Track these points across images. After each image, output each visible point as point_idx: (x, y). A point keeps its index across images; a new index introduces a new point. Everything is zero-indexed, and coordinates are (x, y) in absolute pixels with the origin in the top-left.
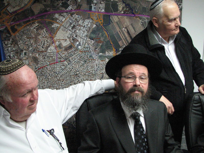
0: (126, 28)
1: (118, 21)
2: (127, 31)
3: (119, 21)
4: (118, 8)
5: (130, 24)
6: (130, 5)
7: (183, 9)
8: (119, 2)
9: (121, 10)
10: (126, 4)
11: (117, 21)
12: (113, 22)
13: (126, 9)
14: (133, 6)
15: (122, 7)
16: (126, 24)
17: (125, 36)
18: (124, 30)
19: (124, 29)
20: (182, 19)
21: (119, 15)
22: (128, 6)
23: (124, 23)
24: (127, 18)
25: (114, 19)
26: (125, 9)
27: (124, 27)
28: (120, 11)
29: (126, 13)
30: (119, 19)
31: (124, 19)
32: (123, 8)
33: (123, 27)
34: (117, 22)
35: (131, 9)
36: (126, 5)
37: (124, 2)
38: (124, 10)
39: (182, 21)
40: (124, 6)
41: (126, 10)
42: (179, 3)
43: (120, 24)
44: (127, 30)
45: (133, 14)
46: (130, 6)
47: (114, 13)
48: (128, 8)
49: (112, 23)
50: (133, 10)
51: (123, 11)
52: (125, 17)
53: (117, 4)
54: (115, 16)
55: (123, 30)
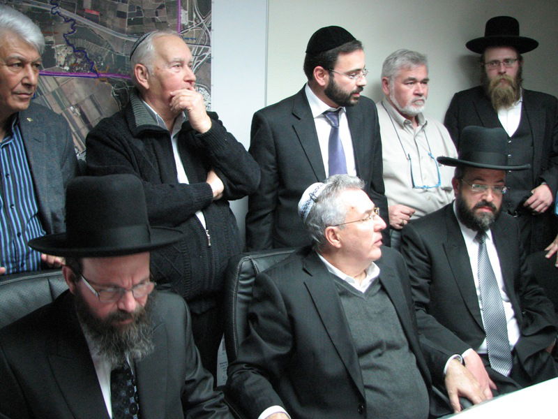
0: (77, 106)
1: (57, 90)
2: (79, 114)
3: (60, 89)
4: (56, 57)
5: (87, 96)
6: (85, 50)
7: (212, 60)
8: (56, 44)
9: (62, 64)
10: (74, 48)
11: (54, 89)
12: (43, 92)
13: (76, 60)
14: (93, 54)
15: (64, 55)
16: (76, 95)
17: (76, 125)
18: (74, 112)
19: (72, 108)
20: (212, 83)
21: (59, 74)
22: (79, 54)
23: (71, 94)
24: (78, 83)
25: (47, 85)
26: (73, 60)
27: (73, 103)
28: (61, 66)
29: (77, 69)
30: (57, 83)
31: (73, 84)
32: (68, 58)
33: (71, 105)
34: (53, 93)
35: (88, 59)
36: (75, 51)
37: (69, 44)
38: (70, 63)
39: (212, 88)
40: (69, 53)
41: (75, 63)
42: (203, 47)
43: (61, 97)
44: (81, 112)
45: (95, 72)
46: (86, 53)
47: (44, 70)
48: (80, 57)
49: (41, 94)
50: (93, 63)
51: (68, 65)
52: (74, 81)
53: (53, 47)
54: (47, 77)
55: (71, 113)
